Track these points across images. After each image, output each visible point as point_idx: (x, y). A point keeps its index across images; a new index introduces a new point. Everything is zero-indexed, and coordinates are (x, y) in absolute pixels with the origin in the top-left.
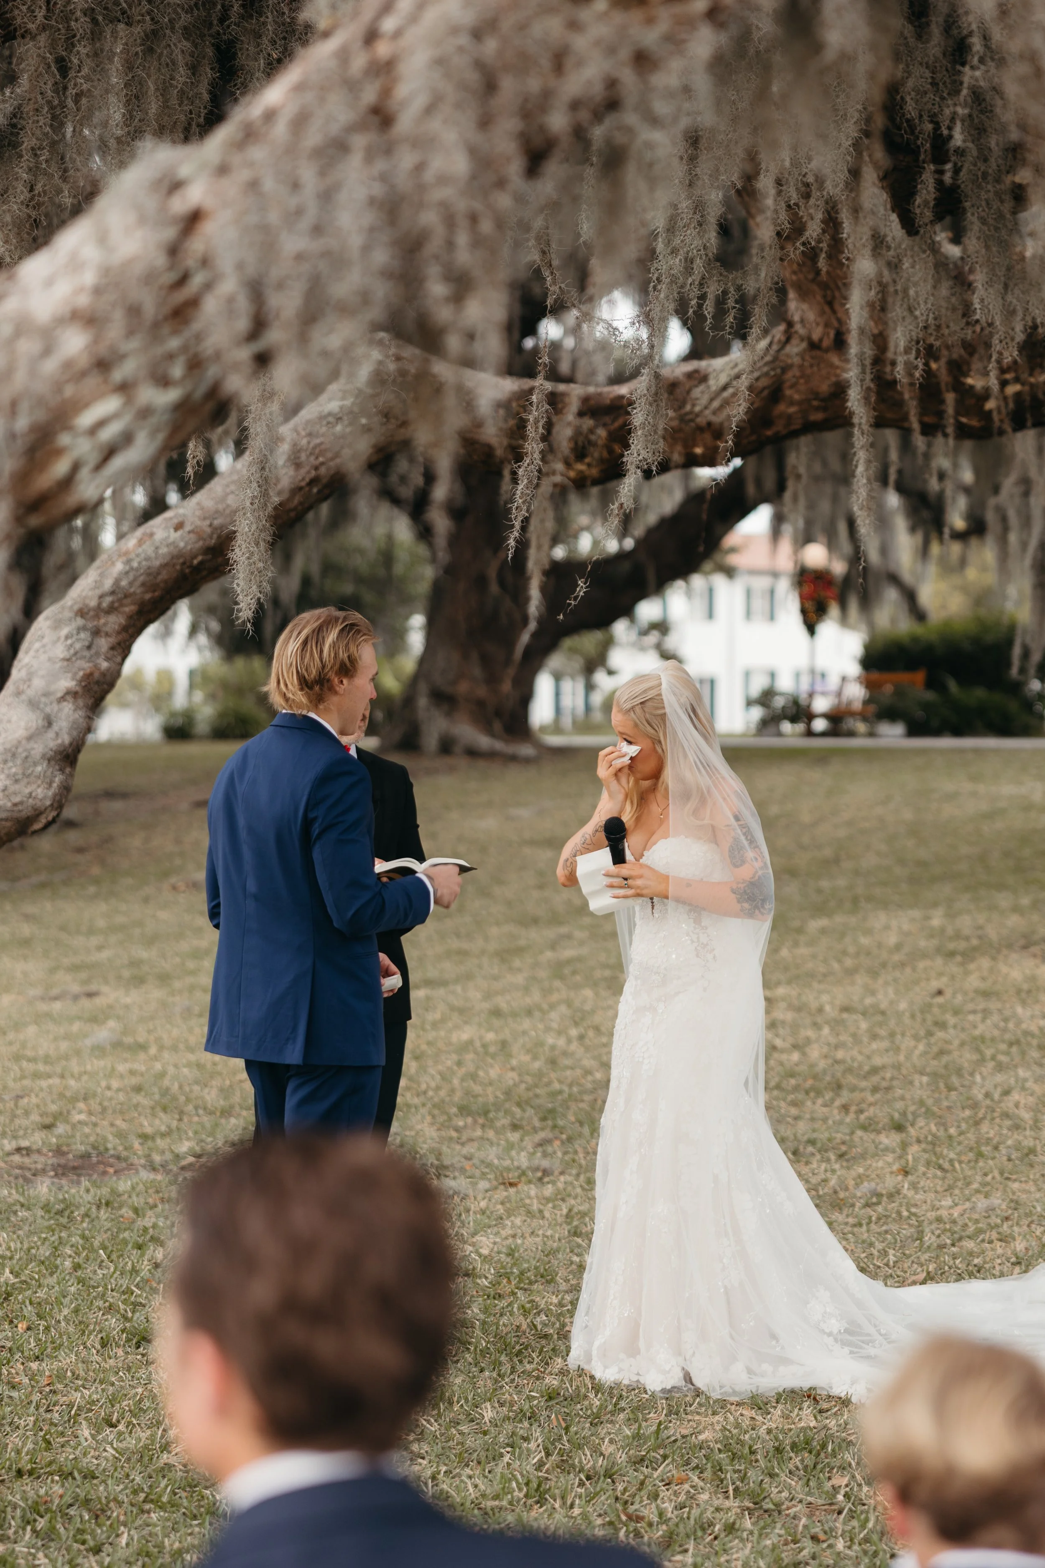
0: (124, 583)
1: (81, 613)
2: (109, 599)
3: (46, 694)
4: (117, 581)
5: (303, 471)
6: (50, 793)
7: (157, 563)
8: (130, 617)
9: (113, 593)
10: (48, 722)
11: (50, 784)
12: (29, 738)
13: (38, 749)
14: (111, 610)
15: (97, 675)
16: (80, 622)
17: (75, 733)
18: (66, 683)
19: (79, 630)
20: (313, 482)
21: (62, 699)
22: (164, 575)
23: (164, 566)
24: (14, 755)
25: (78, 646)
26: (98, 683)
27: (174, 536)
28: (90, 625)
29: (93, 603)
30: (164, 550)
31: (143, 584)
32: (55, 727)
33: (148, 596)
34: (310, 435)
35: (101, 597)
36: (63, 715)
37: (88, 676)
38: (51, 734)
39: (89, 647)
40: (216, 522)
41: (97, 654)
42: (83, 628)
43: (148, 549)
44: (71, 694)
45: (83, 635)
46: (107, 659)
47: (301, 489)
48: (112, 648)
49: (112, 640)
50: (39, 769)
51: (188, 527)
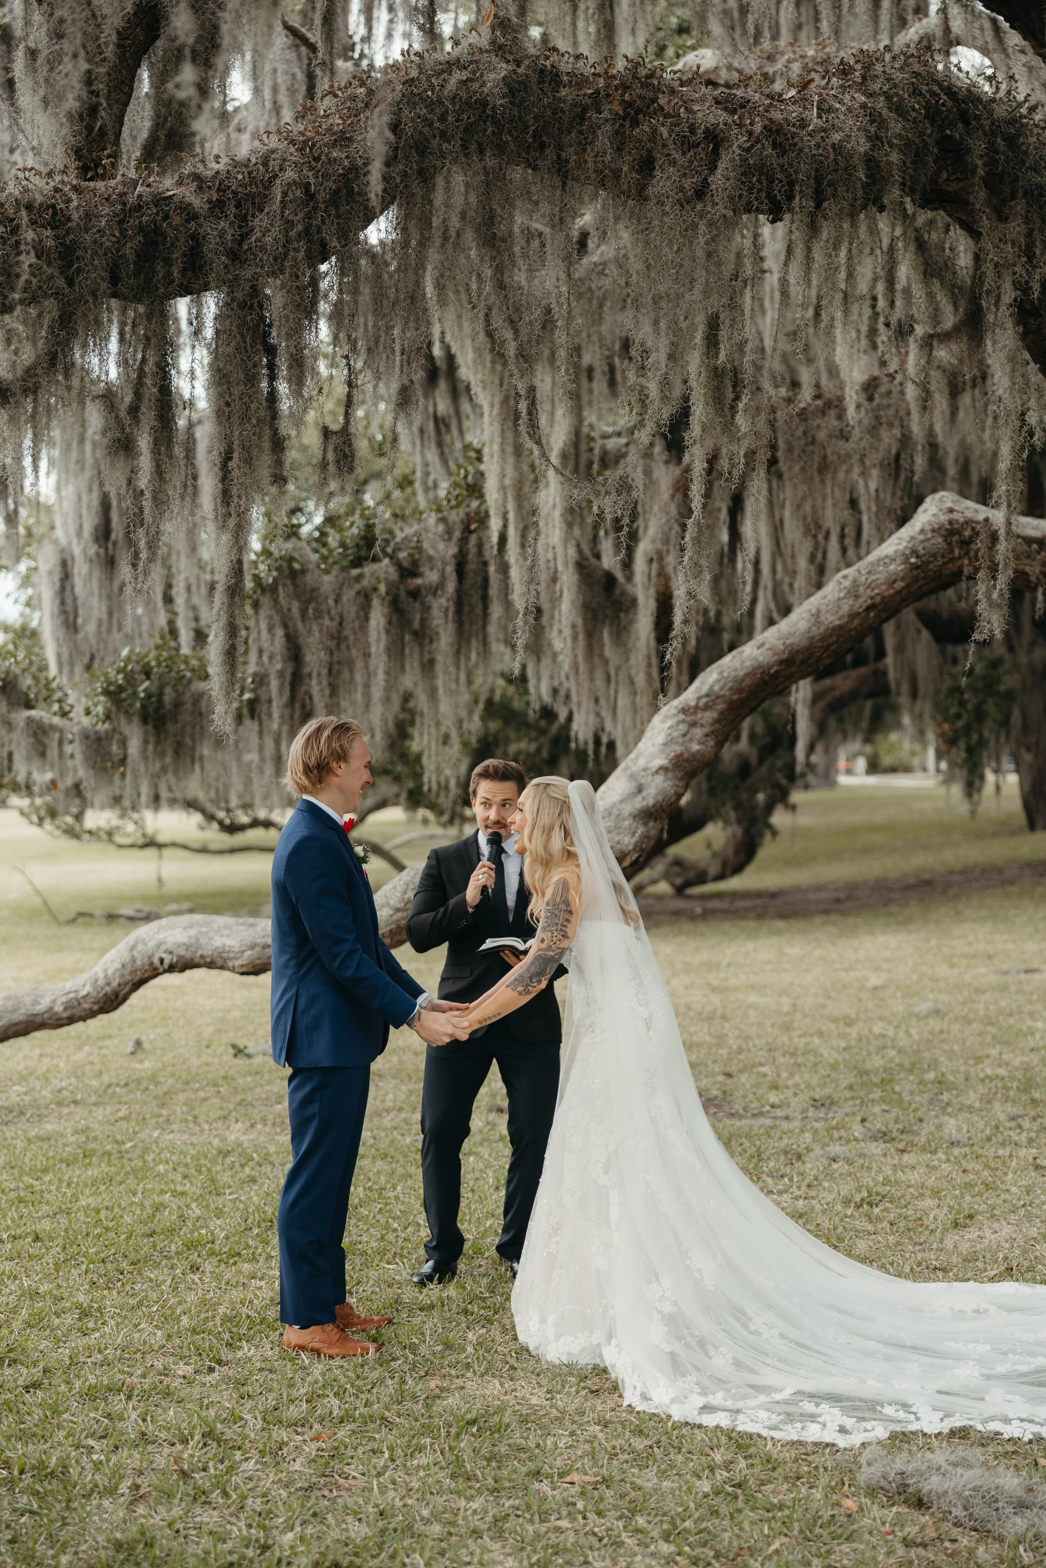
0: (716, 688)
1: (684, 711)
2: (704, 700)
3: (645, 770)
4: (712, 687)
5: (860, 601)
6: (633, 840)
7: (742, 673)
8: (722, 713)
9: (707, 695)
10: (640, 789)
11: (634, 834)
12: (621, 801)
13: (628, 809)
14: (707, 707)
15: (686, 755)
16: (681, 717)
17: (660, 798)
18: (660, 761)
19: (679, 723)
20: (868, 609)
21: (657, 772)
22: (748, 682)
23: (747, 675)
24: (610, 814)
25: (675, 734)
26: (687, 760)
27: (756, 652)
28: (688, 719)
29: (693, 703)
30: (748, 663)
31: (731, 689)
32: (644, 794)
33: (735, 697)
34: (869, 573)
35: (699, 699)
36: (653, 785)
37: (679, 756)
38: (639, 798)
39: (684, 735)
40: (788, 642)
41: (691, 740)
42: (683, 721)
43: (737, 663)
44: (663, 769)
45: (681, 726)
46: (700, 743)
47: (859, 614)
48: (706, 735)
49: (706, 730)
50: (626, 823)
51: (767, 646)
